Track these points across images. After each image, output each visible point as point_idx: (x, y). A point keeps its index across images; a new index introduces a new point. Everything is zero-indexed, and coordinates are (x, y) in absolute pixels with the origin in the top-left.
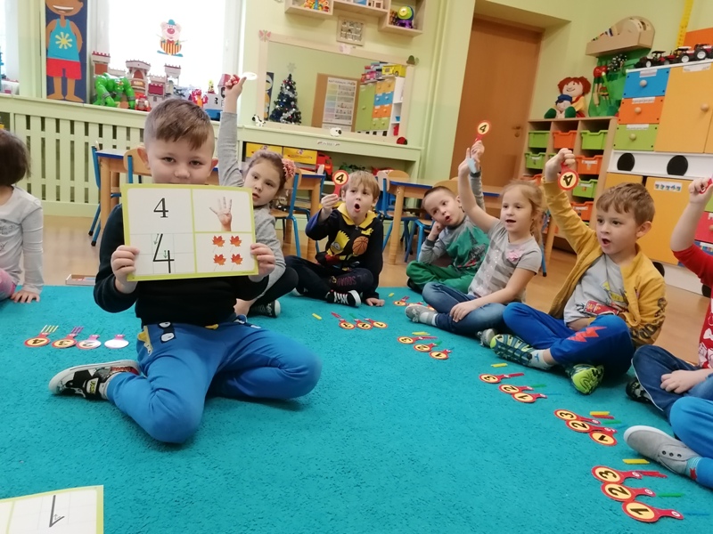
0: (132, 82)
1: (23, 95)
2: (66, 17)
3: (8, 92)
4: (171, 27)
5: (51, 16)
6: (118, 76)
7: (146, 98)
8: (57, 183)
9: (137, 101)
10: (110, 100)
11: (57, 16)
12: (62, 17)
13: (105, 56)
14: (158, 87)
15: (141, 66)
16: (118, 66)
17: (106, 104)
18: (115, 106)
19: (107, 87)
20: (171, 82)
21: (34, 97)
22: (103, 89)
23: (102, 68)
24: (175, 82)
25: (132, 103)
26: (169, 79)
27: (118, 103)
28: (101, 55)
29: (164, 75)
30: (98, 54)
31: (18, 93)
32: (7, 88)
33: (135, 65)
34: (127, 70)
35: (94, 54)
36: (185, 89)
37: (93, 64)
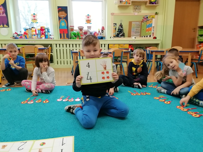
0: (80, 32)
1: (55, 39)
2: (63, 18)
3: (51, 39)
4: (88, 16)
5: (60, 18)
6: (76, 31)
7: (83, 36)
8: (64, 60)
9: (81, 37)
10: (74, 38)
11: (61, 18)
12: (62, 18)
13: (73, 26)
14: (86, 32)
15: (82, 28)
16: (76, 28)
17: (74, 39)
18: (76, 39)
19: (74, 34)
20: (89, 31)
21: (57, 39)
22: (73, 35)
23: (72, 30)
24: (90, 30)
25: (80, 38)
26: (88, 30)
27: (77, 38)
28: (72, 26)
29: (87, 29)
30: (71, 26)
31: (54, 39)
32: (51, 38)
33: (80, 28)
34: (78, 29)
35: (70, 26)
36: (93, 32)
37: (70, 29)
